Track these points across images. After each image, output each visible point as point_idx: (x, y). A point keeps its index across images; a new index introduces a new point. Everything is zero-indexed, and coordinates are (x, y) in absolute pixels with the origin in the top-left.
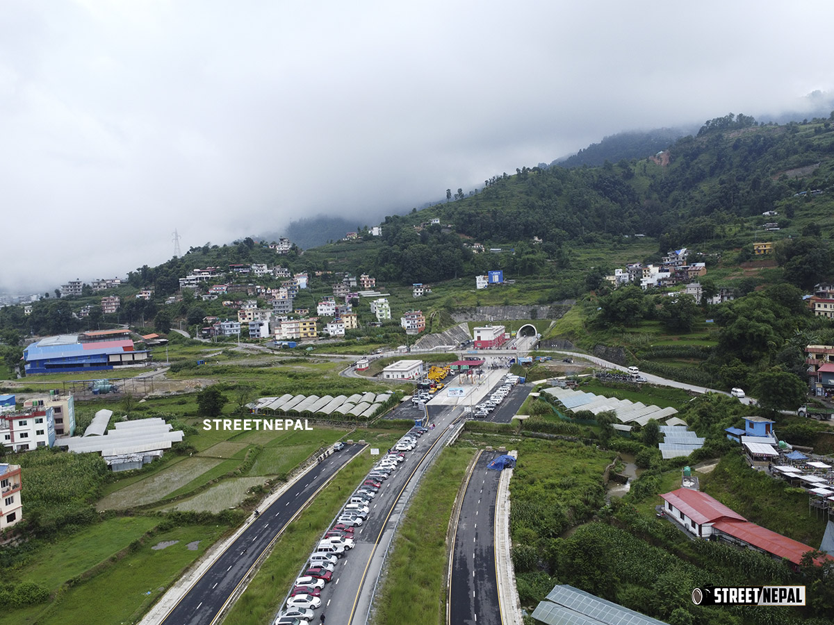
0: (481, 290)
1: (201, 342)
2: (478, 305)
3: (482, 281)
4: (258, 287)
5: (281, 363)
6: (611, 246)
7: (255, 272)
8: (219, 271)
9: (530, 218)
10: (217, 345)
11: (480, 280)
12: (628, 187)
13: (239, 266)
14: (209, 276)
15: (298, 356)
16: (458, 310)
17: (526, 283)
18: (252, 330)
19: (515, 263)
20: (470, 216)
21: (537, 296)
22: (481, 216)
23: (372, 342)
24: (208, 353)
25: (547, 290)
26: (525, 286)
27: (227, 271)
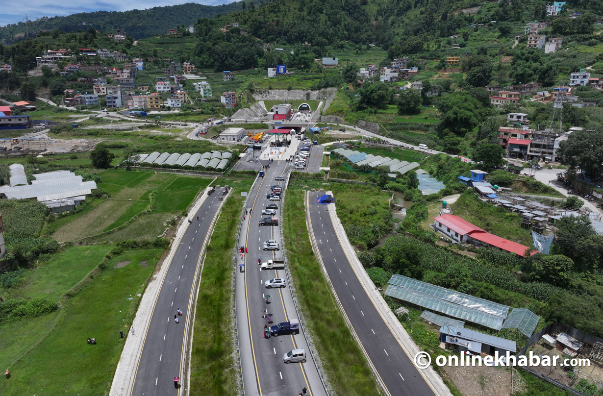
0: (271, 78)
1: (67, 110)
2: (270, 89)
3: (272, 71)
4: (106, 68)
5: (140, 127)
6: (355, 51)
7: (101, 56)
8: (70, 54)
9: (302, 28)
10: (81, 113)
11: (270, 70)
12: (364, 10)
13: (87, 49)
14: (62, 57)
15: (152, 123)
16: (257, 91)
17: (302, 74)
18: (109, 102)
19: (294, 60)
20: (260, 23)
21: (310, 84)
22: (268, 23)
23: (202, 113)
24: (77, 119)
25: (316, 80)
26: (301, 76)
27: (77, 54)
